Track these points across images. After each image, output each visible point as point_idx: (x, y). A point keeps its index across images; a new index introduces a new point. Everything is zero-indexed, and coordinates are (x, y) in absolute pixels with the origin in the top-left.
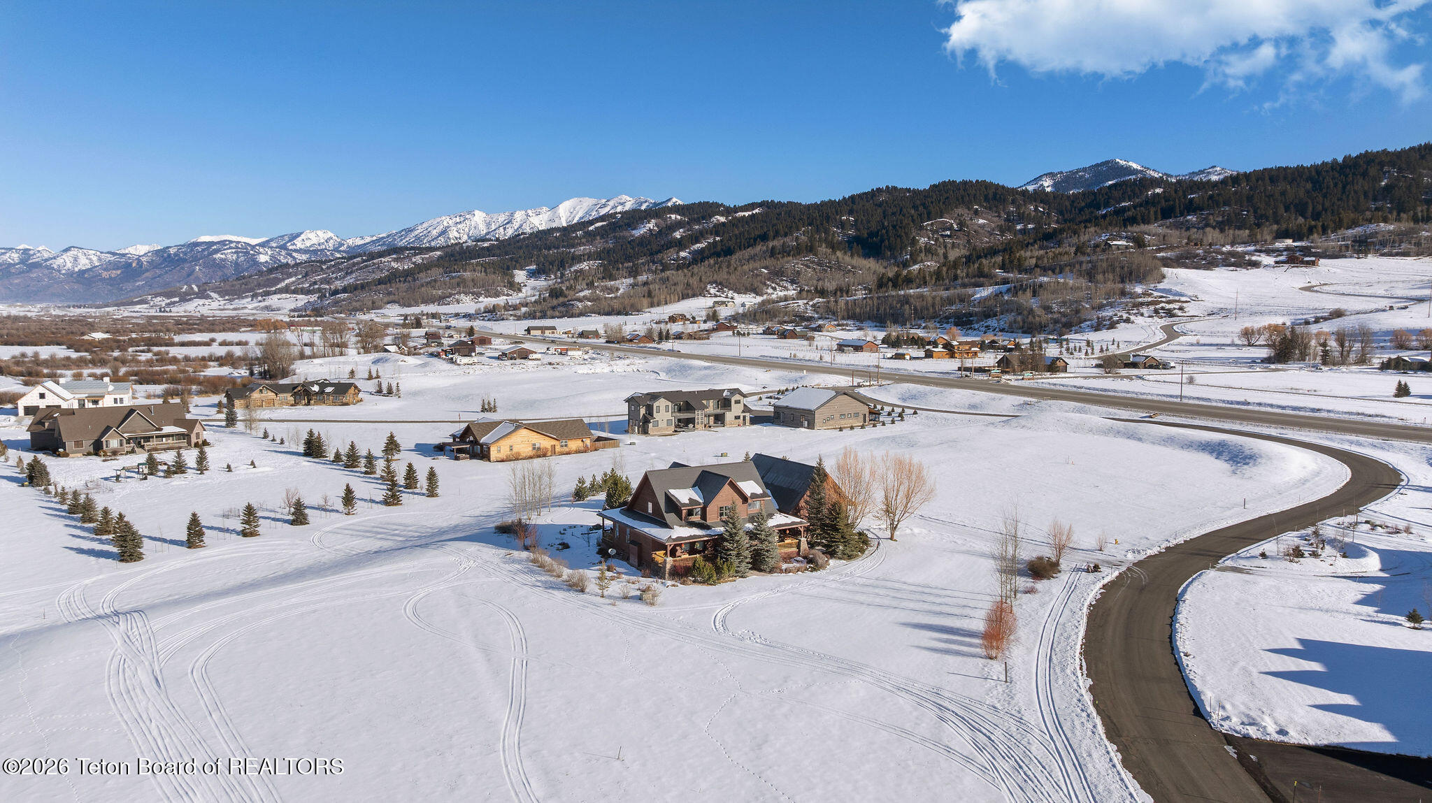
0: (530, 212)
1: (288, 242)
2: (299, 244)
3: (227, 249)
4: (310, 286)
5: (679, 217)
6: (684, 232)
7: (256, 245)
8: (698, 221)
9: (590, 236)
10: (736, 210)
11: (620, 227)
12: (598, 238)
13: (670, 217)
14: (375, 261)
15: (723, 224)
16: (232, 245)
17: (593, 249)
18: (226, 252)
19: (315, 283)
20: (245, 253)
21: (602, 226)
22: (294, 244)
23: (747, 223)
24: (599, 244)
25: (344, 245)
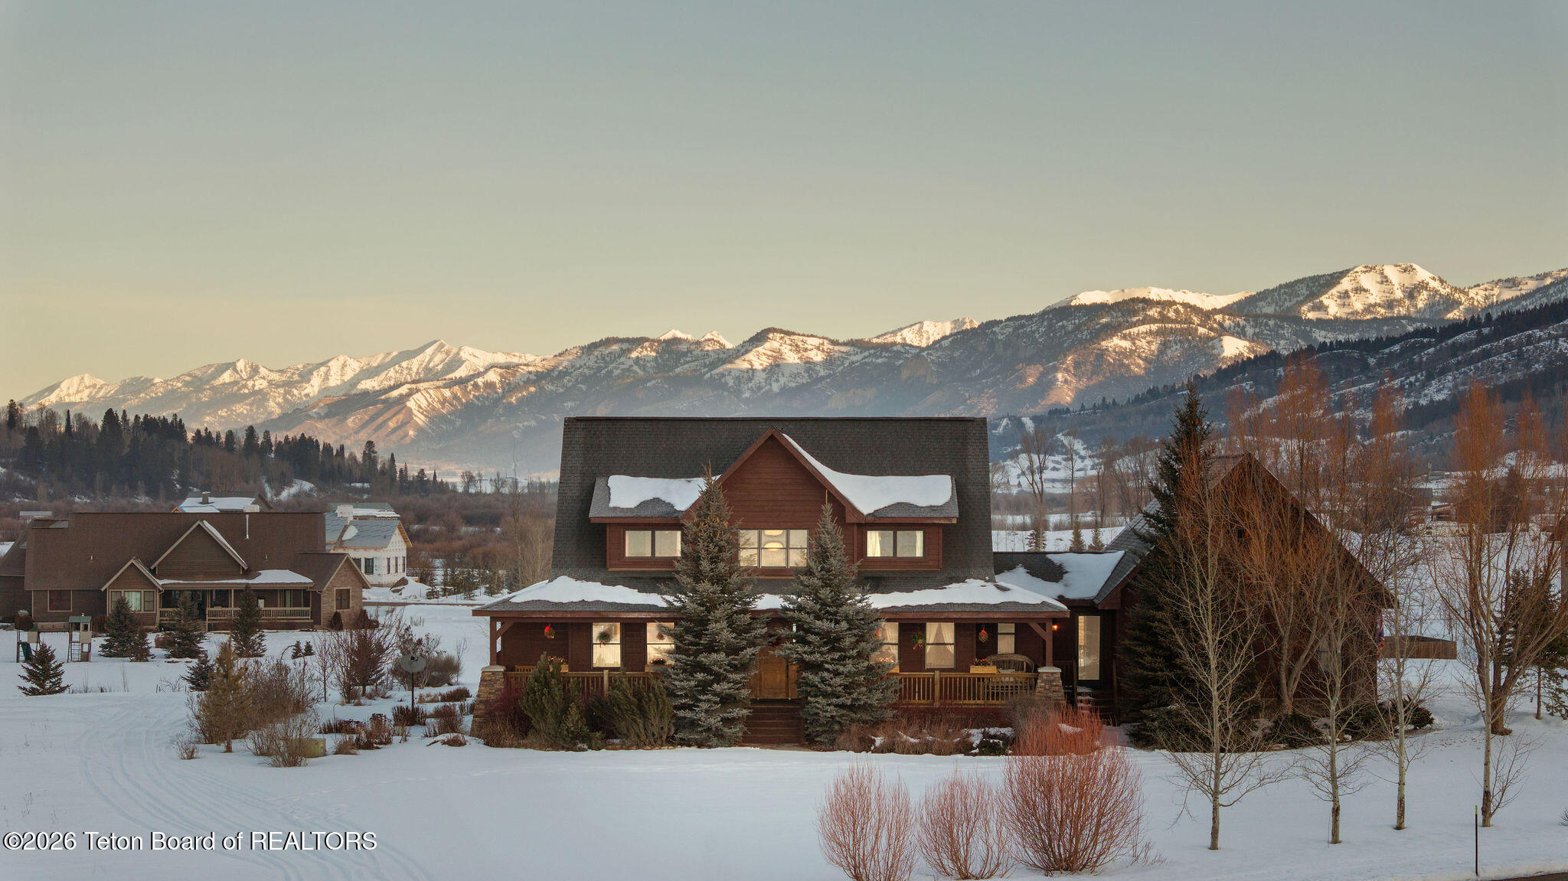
1: (1302, 303)
2: (1332, 306)
3: (1143, 322)
7: (1215, 311)
14: (1513, 339)
16: (1153, 312)
18: (1135, 330)
20: (1184, 333)
22: (1321, 307)
25: (1460, 303)
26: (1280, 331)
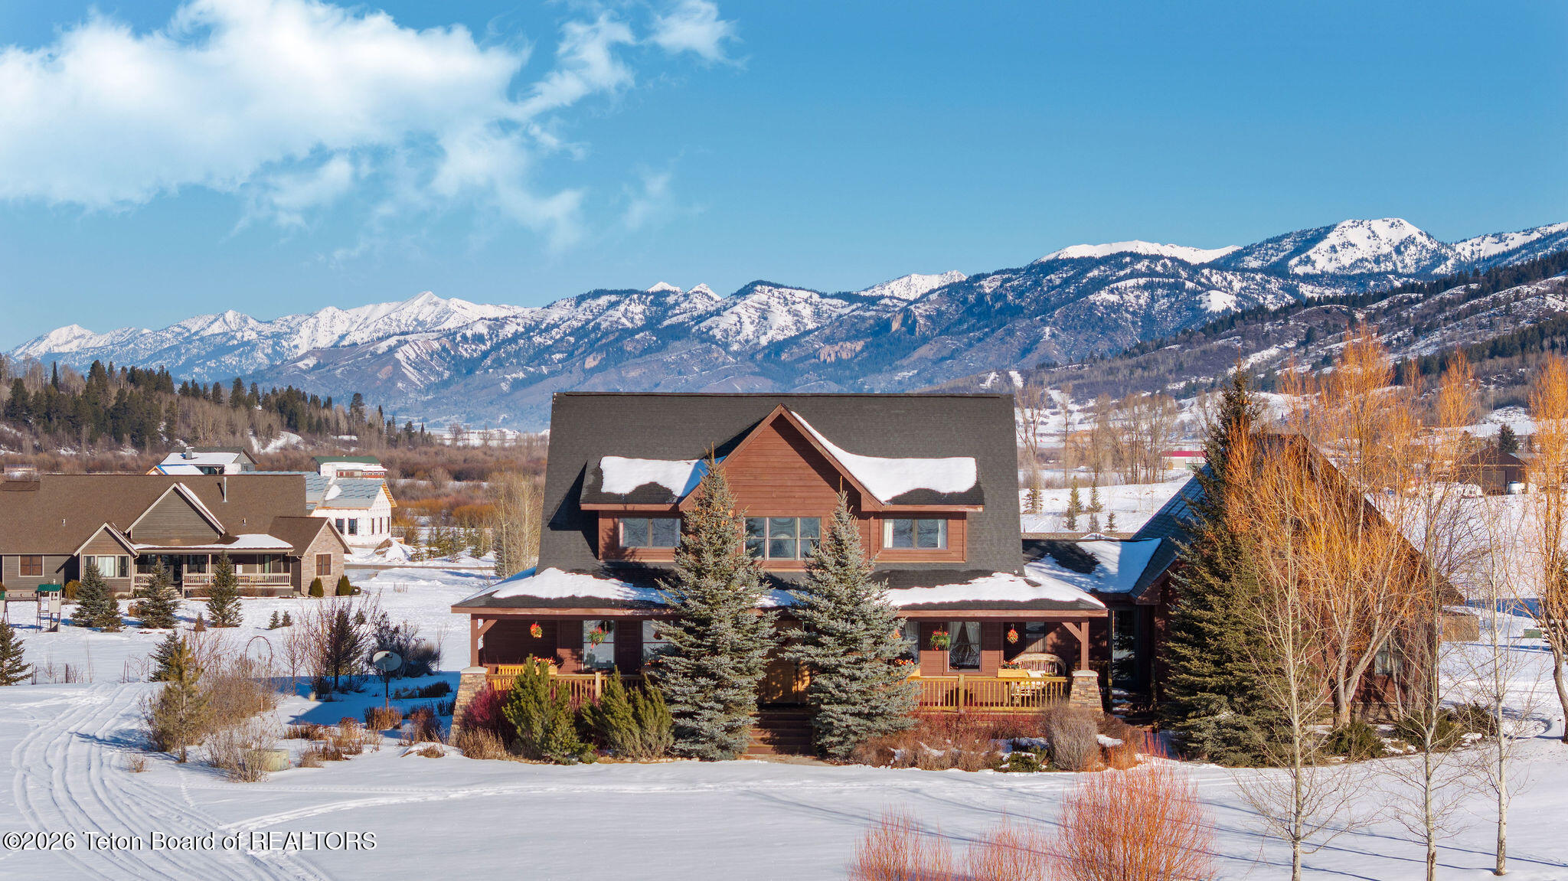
1: (1290, 256)
2: (1321, 259)
3: (1131, 276)
4: (1313, 369)
7: (1203, 266)
16: (1141, 266)
18: (1122, 285)
22: (1308, 261)
25: (1446, 259)
26: (1267, 286)
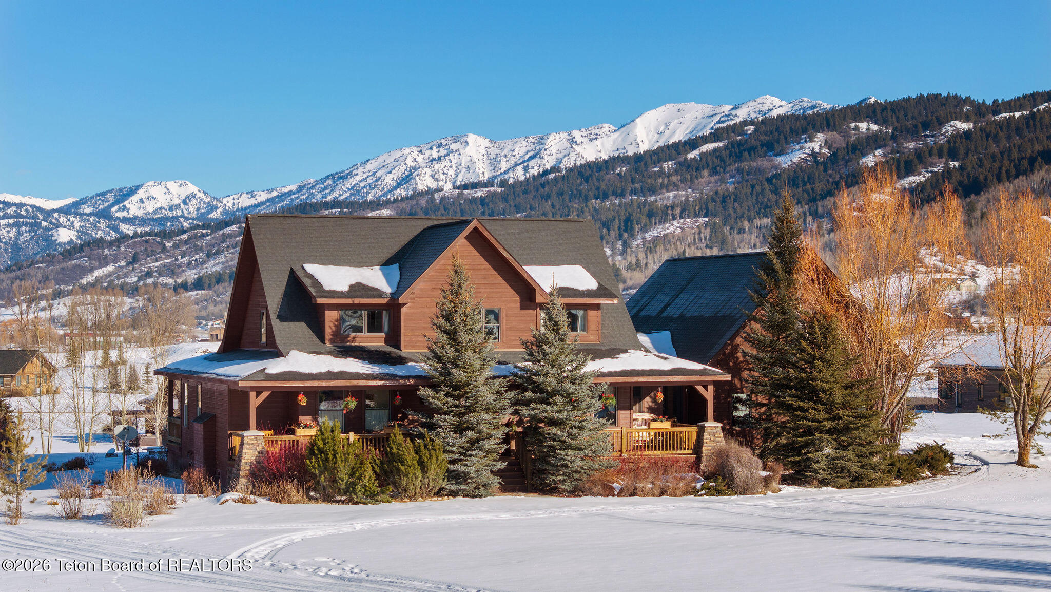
0: (577, 134)
1: (112, 205)
2: (133, 207)
4: (139, 280)
5: (874, 127)
6: (884, 155)
7: (53, 211)
8: (914, 133)
9: (689, 171)
10: (997, 107)
11: (751, 150)
12: (705, 173)
13: (857, 128)
15: (967, 134)
17: (692, 195)
19: (149, 274)
20: (31, 225)
21: (715, 150)
22: (124, 209)
23: (1018, 131)
24: (707, 184)
26: (98, 225)
